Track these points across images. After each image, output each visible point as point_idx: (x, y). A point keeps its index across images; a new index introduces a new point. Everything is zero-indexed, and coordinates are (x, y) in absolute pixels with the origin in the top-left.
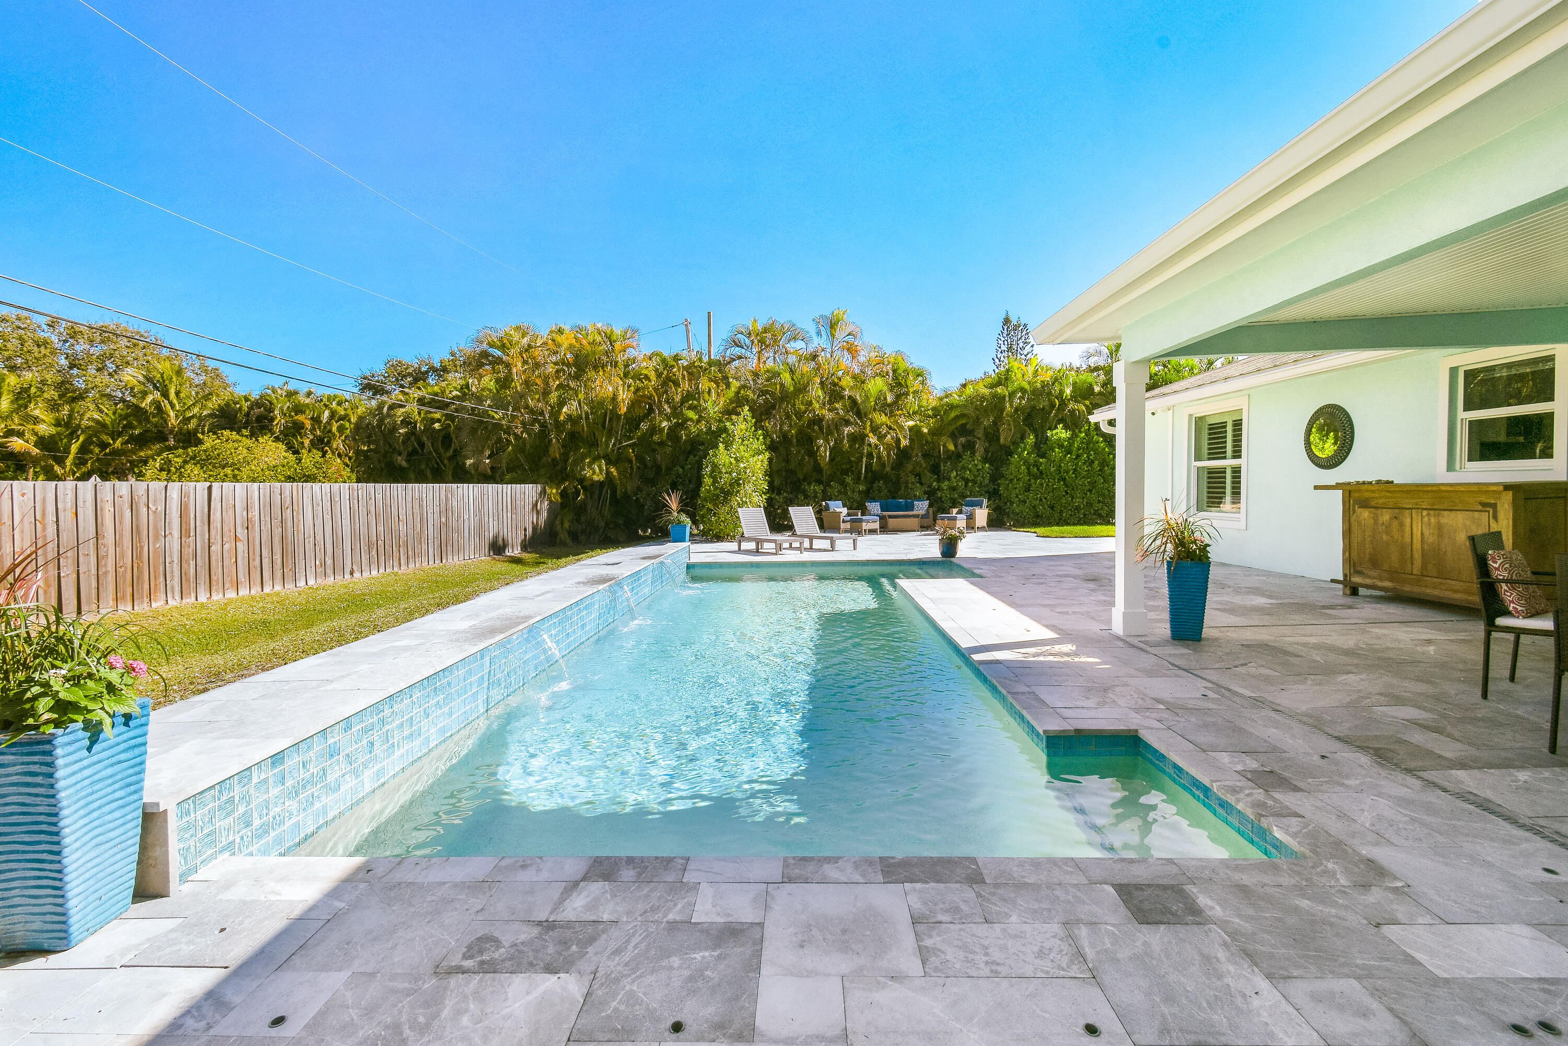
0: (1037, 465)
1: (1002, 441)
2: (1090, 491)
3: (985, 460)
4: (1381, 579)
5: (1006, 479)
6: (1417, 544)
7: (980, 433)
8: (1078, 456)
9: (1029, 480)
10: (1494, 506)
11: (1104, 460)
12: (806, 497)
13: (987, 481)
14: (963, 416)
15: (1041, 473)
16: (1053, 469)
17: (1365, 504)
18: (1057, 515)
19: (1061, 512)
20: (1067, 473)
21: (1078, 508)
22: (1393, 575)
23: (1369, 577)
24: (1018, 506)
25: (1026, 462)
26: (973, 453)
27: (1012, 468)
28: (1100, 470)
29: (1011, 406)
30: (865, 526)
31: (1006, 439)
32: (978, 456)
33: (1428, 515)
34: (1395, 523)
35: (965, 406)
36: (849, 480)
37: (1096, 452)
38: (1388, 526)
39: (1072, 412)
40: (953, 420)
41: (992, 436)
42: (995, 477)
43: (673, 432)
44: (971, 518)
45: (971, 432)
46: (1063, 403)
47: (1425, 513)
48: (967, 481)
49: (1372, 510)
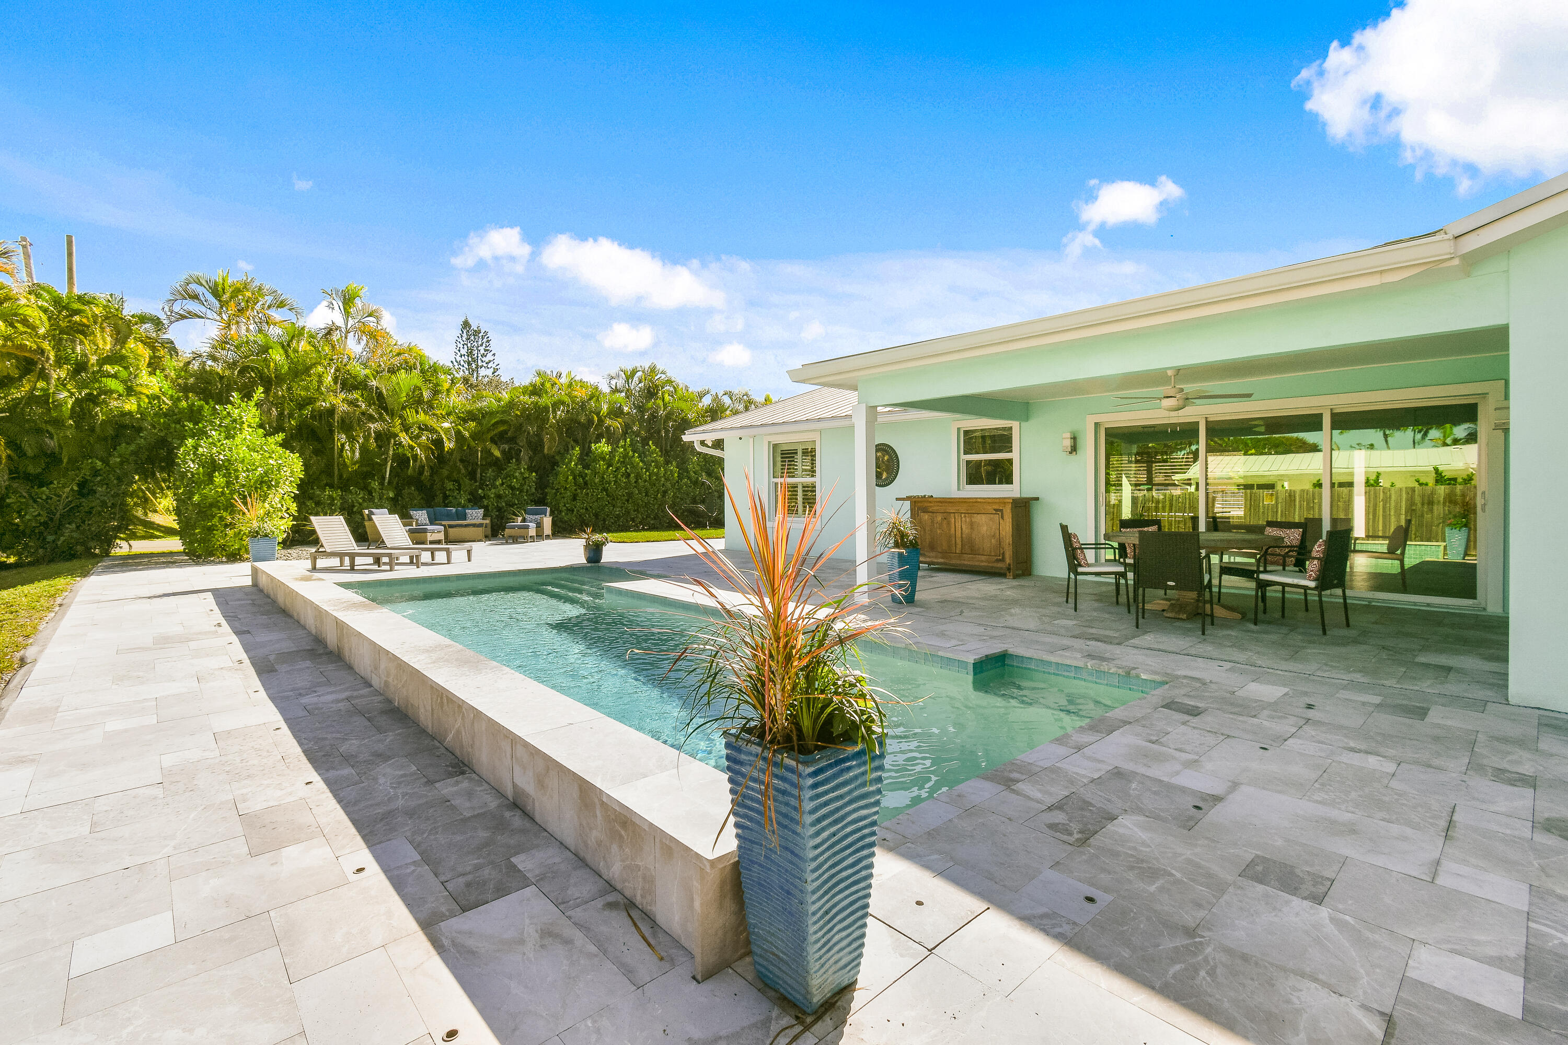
0: (582, 475)
1: (546, 451)
2: (628, 501)
3: (530, 469)
4: (936, 557)
5: (553, 488)
6: (958, 534)
7: (522, 441)
8: (617, 469)
9: (576, 490)
10: (1001, 511)
11: (638, 473)
12: (318, 503)
13: (533, 490)
14: (502, 422)
15: (586, 483)
16: (597, 480)
17: (925, 510)
18: (600, 523)
19: (604, 520)
20: (610, 483)
21: (618, 517)
22: (944, 554)
23: (929, 557)
24: (567, 514)
25: (573, 473)
26: (519, 461)
27: (561, 477)
28: (635, 482)
29: (554, 417)
30: (430, 537)
31: (550, 448)
32: (524, 465)
33: (965, 517)
34: (945, 522)
35: (503, 412)
36: (375, 485)
37: (633, 467)
38: (941, 524)
39: (608, 428)
40: (493, 425)
41: (536, 446)
42: (542, 485)
43: (83, 408)
44: (539, 526)
45: (513, 440)
46: (601, 421)
47: (963, 515)
48: (513, 488)
49: (931, 514)
